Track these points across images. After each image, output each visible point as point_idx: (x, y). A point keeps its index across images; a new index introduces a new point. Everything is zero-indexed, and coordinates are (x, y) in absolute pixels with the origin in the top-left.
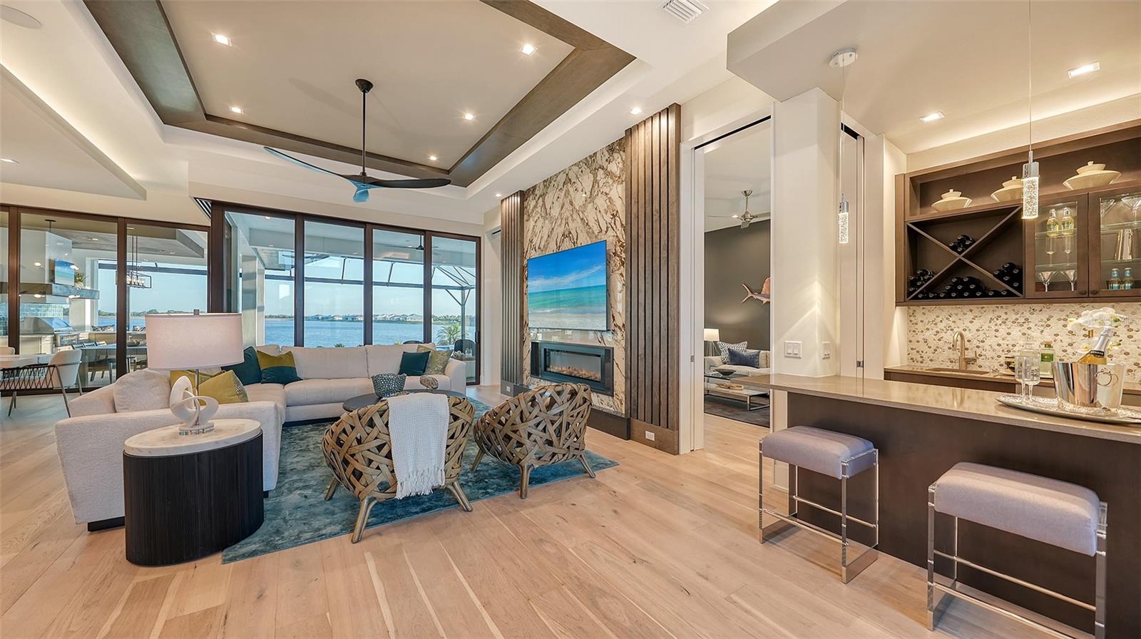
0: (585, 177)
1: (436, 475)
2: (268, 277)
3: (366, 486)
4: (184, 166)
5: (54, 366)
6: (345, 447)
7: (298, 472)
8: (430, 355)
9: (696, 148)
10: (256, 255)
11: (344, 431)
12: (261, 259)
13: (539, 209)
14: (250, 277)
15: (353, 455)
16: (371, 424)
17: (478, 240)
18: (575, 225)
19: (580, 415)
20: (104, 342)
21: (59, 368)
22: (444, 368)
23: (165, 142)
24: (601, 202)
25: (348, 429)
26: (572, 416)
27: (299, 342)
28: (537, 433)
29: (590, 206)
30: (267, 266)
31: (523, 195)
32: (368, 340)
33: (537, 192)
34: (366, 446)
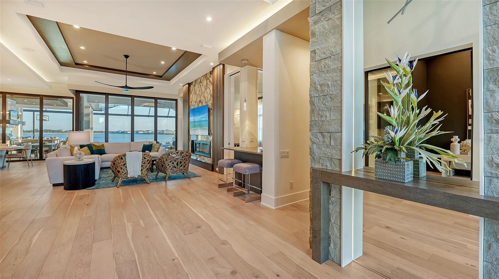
0: (205, 81)
1: (138, 172)
2: (95, 114)
3: (121, 174)
4: (66, 78)
5: (24, 150)
6: (116, 165)
7: (105, 178)
8: (153, 145)
9: (230, 76)
10: (90, 106)
11: (115, 161)
12: (92, 107)
13: (193, 91)
14: (88, 115)
15: (117, 167)
16: (122, 159)
17: (176, 100)
18: (202, 98)
19: (185, 160)
20: (30, 143)
21: (26, 150)
22: (158, 150)
23: (61, 72)
24: (208, 90)
25: (116, 160)
26: (182, 160)
27: (107, 141)
28: (171, 164)
29: (206, 91)
30: (94, 110)
31: (189, 84)
32: (132, 140)
33: (193, 84)
34: (121, 164)
